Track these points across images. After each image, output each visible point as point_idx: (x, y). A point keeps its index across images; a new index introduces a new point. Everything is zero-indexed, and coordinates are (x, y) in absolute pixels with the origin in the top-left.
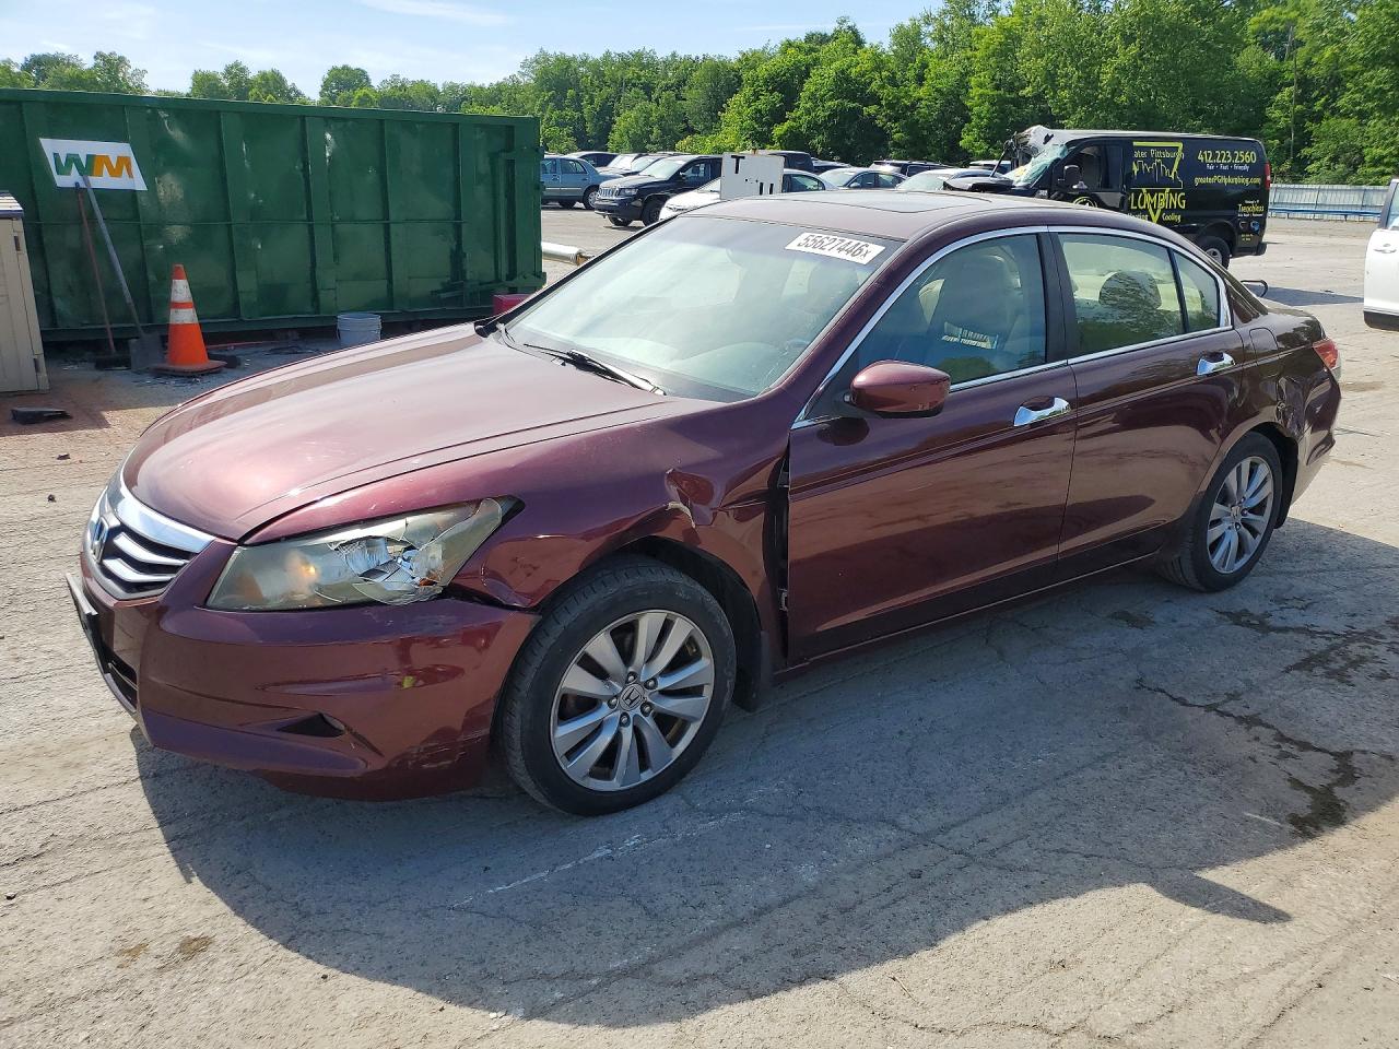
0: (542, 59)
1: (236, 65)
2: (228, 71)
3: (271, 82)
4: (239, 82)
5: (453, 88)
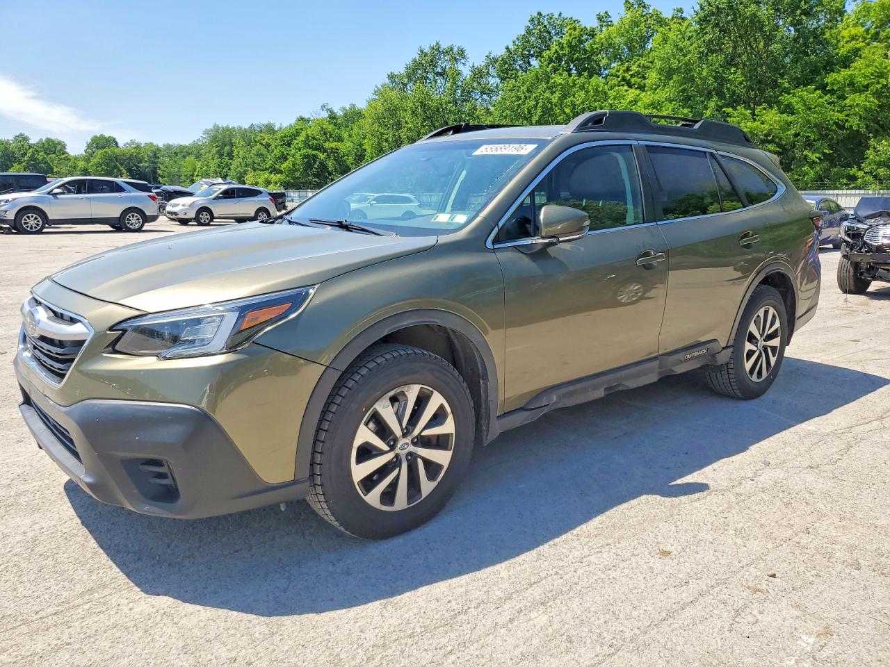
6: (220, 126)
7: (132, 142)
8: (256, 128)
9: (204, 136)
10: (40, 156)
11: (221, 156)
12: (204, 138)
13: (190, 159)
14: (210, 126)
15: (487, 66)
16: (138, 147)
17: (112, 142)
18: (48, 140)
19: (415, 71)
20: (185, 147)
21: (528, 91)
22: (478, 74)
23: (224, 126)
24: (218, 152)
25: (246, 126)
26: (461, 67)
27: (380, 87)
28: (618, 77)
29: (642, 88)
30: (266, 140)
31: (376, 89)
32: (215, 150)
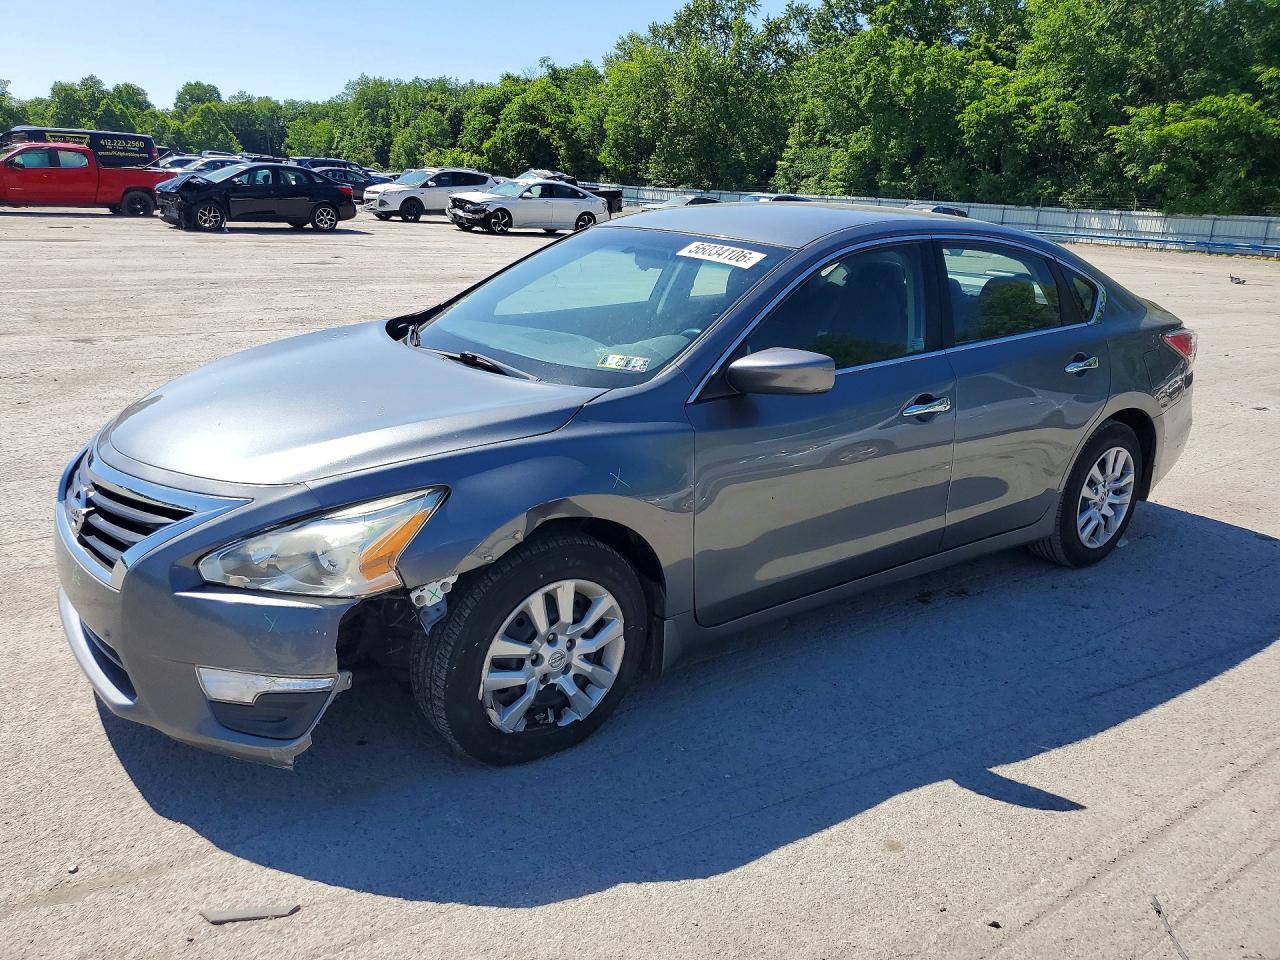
0: (364, 81)
1: (92, 78)
2: (85, 82)
3: (124, 94)
4: (94, 93)
5: (292, 104)
6: (371, 77)
7: (242, 94)
8: (422, 83)
9: (347, 92)
10: (117, 109)
11: (373, 122)
12: (348, 95)
13: (324, 123)
14: (355, 78)
15: (787, 19)
16: (249, 102)
17: (211, 93)
18: (127, 86)
19: (687, 23)
20: (316, 105)
21: (858, 62)
22: (774, 29)
23: (377, 78)
24: (368, 116)
25: (408, 79)
26: (748, 17)
27: (625, 37)
28: (978, 48)
29: (1011, 64)
30: (439, 102)
31: (620, 41)
32: (364, 112)
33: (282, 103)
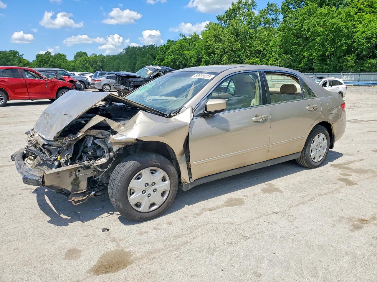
33: (105, 56)
